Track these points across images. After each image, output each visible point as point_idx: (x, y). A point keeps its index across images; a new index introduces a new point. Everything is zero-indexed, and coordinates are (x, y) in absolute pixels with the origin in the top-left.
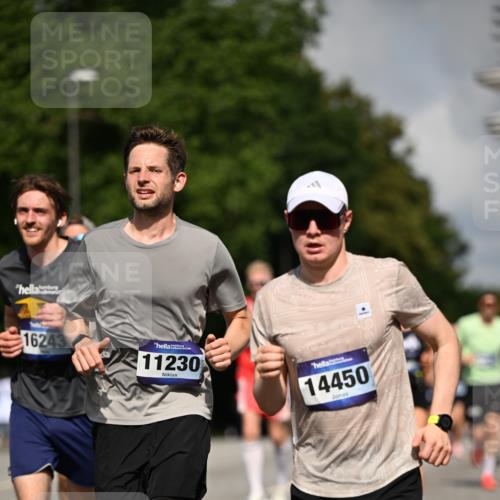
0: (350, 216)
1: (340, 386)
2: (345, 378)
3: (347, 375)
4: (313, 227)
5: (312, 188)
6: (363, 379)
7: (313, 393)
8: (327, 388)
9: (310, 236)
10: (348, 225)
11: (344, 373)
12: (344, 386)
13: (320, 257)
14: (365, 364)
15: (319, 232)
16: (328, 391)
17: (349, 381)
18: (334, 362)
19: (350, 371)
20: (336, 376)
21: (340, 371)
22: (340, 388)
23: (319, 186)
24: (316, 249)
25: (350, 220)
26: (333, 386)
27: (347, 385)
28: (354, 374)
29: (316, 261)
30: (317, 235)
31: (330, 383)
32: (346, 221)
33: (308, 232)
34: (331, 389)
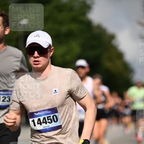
0: (53, 49)
1: (46, 123)
2: (48, 120)
3: (49, 118)
4: (36, 54)
5: (36, 37)
6: (56, 120)
7: (35, 126)
8: (41, 124)
9: (35, 57)
10: (52, 53)
11: (48, 117)
12: (48, 123)
13: (39, 66)
14: (56, 114)
15: (39, 56)
16: (41, 125)
17: (50, 121)
18: (44, 113)
19: (50, 117)
20: (44, 118)
21: (46, 116)
22: (46, 124)
23: (39, 36)
24: (37, 63)
25: (53, 51)
26: (43, 123)
27: (49, 122)
28: (52, 118)
29: (37, 68)
30: (38, 57)
31: (42, 121)
32: (51, 51)
33: (34, 56)
34: (42, 124)
